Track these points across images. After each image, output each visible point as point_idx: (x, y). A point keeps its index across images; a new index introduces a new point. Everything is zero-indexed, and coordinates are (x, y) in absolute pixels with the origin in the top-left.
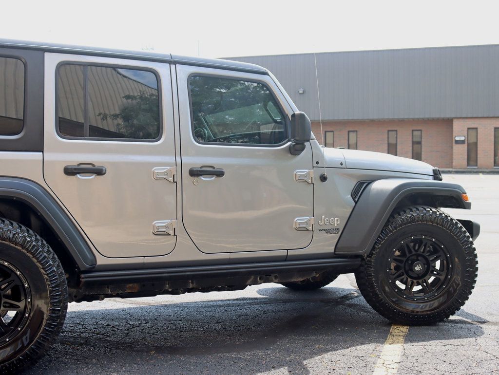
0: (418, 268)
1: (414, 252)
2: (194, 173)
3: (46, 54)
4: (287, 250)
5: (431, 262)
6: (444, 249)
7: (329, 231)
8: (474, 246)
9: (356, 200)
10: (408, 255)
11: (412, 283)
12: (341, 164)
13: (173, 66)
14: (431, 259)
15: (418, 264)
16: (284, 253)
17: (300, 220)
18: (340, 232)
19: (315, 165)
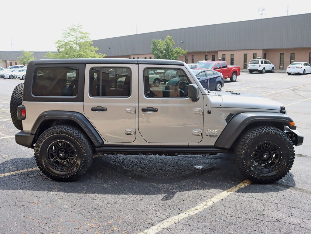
0: (265, 156)
1: (265, 148)
2: (144, 110)
3: (86, 65)
4: (189, 143)
5: (272, 154)
6: (280, 149)
7: (211, 136)
8: (294, 150)
9: (228, 122)
10: (262, 149)
11: (261, 163)
12: (220, 106)
13: (137, 65)
14: (272, 153)
15: (265, 154)
16: (187, 144)
17: (196, 131)
18: (218, 137)
19: (205, 106)
